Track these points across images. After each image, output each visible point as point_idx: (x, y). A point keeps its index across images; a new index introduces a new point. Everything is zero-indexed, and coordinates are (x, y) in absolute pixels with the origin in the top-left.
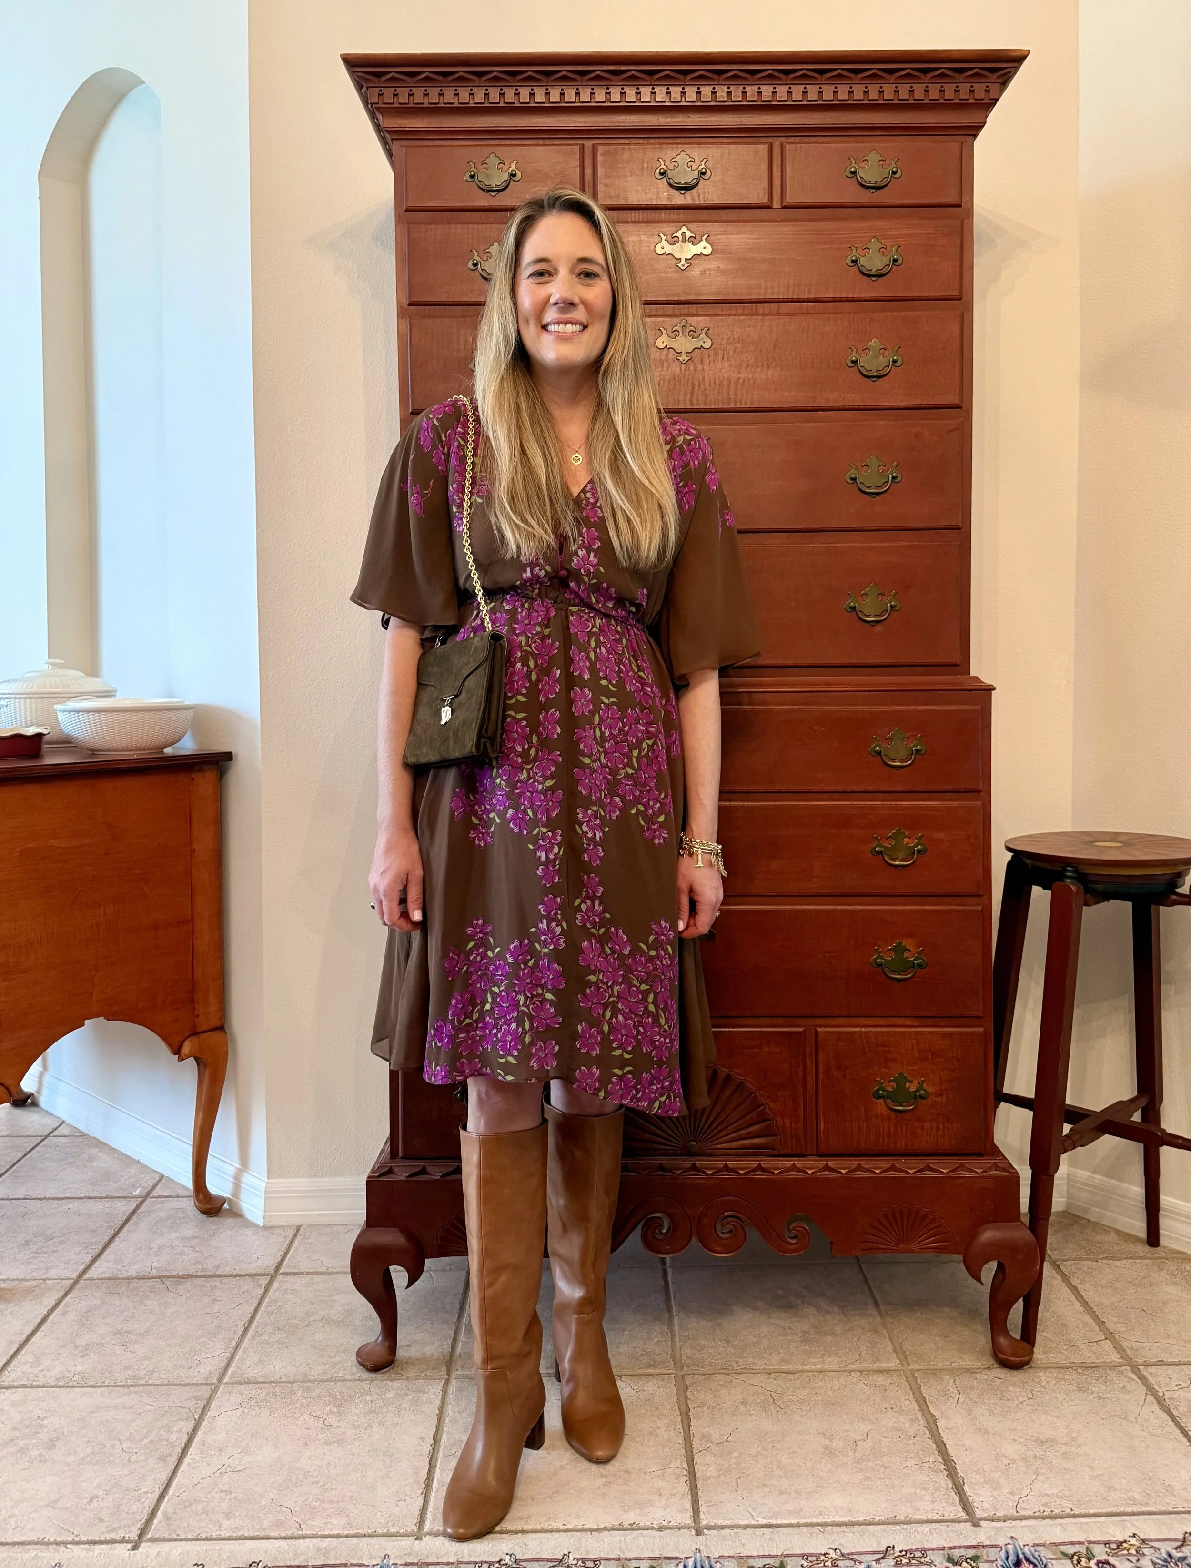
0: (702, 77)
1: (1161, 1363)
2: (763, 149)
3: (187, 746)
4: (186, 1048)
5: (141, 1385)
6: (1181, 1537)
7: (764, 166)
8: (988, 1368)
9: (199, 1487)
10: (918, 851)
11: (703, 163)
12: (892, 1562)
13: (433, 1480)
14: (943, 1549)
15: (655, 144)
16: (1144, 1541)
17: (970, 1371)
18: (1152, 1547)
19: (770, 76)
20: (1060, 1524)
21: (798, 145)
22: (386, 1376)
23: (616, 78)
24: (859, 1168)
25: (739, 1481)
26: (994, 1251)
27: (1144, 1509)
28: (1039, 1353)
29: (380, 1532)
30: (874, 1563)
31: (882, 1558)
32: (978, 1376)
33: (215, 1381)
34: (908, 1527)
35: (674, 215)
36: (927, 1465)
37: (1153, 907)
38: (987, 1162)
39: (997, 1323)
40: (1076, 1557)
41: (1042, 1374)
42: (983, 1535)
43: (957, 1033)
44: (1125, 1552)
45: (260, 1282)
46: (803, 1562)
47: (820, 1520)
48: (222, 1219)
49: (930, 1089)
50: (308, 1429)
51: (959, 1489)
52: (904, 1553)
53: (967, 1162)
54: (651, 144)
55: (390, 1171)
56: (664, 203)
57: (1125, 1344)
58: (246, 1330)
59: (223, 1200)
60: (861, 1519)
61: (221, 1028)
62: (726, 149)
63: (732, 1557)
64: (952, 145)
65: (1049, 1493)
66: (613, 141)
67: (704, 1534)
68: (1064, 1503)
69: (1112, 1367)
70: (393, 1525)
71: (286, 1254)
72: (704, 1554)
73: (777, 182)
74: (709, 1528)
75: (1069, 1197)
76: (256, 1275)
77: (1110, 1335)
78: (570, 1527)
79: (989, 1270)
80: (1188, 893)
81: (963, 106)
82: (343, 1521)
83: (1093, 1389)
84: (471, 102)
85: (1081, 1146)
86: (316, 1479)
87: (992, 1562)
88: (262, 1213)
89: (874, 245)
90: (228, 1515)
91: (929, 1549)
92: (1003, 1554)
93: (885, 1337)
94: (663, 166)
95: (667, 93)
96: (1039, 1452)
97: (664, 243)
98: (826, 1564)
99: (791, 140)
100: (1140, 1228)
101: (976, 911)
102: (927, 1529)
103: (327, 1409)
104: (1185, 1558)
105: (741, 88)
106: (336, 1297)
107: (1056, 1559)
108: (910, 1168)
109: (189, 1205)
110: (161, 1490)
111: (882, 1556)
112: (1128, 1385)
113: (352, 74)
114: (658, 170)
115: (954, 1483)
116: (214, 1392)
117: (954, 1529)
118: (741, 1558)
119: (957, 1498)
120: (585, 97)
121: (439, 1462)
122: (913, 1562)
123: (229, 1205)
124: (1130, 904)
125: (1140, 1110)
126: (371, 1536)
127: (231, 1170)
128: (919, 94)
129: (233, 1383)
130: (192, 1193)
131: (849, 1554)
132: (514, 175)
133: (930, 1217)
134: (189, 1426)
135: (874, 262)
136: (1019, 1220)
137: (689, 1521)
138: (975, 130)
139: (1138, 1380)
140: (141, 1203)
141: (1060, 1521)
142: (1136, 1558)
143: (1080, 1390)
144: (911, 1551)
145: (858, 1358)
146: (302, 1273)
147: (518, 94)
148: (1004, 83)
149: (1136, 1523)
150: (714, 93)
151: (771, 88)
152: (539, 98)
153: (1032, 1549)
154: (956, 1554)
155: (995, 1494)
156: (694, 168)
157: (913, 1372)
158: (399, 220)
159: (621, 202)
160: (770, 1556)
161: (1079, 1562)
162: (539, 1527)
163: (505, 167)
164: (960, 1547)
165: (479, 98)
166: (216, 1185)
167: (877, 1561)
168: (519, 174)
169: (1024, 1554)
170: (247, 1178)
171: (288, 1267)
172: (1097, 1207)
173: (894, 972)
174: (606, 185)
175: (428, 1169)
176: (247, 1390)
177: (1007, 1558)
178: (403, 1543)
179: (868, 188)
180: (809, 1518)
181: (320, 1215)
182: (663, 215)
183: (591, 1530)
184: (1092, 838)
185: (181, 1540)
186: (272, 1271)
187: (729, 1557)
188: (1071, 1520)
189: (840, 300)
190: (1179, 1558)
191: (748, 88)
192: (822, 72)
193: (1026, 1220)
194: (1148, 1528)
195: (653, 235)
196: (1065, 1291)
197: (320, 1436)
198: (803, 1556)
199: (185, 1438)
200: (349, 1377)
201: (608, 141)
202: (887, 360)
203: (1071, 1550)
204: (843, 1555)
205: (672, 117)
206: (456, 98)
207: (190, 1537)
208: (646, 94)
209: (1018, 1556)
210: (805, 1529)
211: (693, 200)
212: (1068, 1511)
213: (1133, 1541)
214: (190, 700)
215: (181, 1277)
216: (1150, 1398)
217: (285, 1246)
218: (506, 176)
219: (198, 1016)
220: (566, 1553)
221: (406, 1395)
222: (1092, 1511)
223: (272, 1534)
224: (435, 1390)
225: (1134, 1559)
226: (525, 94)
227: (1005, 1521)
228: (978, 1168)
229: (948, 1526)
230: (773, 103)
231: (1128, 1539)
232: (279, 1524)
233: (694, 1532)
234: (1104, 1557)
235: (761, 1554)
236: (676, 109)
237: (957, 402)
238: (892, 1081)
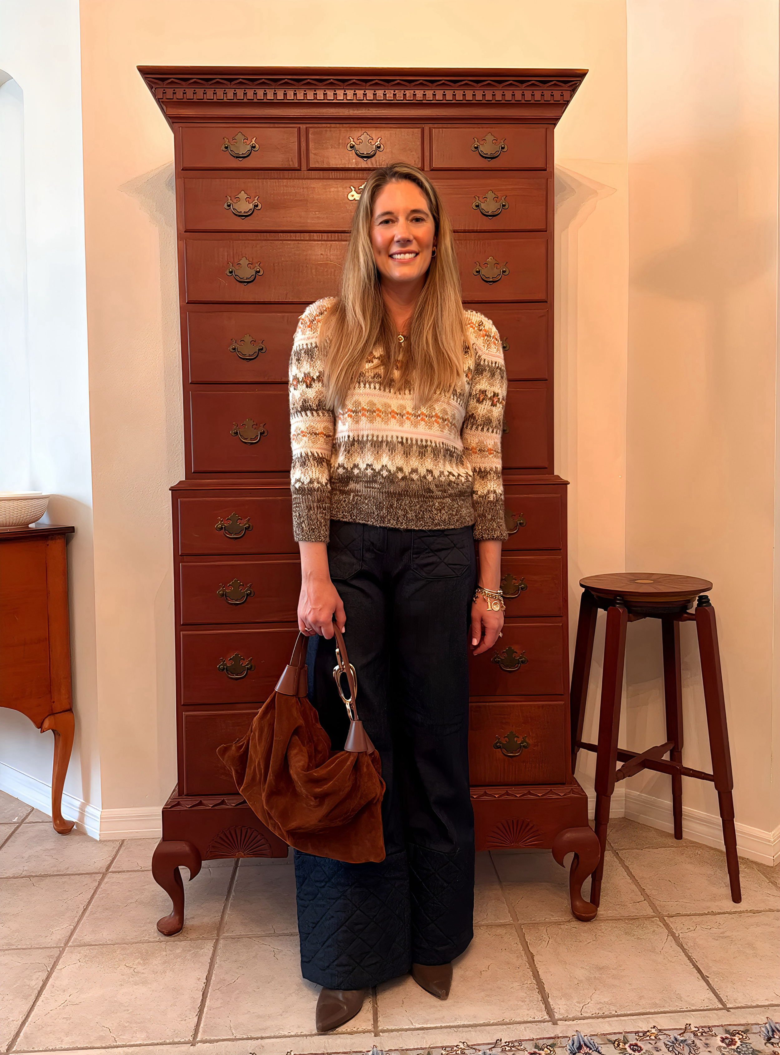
0: (376, 84)
1: (678, 915)
2: (418, 131)
3: (45, 522)
4: (46, 724)
5: (13, 949)
6: (684, 1027)
7: (419, 143)
8: (569, 921)
9: (48, 1016)
10: (522, 588)
11: (379, 140)
12: (500, 1050)
13: (204, 1007)
14: (533, 1040)
15: (347, 127)
16: (660, 1030)
17: (558, 924)
18: (665, 1034)
19: (421, 84)
20: (608, 1022)
21: (440, 129)
22: (176, 938)
23: (321, 84)
24: (486, 794)
25: (404, 1000)
26: (572, 846)
27: (662, 1010)
28: (601, 911)
29: (168, 1041)
30: (488, 1051)
31: (493, 1047)
32: (562, 926)
33: (63, 945)
34: (511, 1026)
35: (360, 174)
36: (526, 986)
37: (675, 622)
38: (567, 788)
39: (575, 892)
40: (617, 1043)
41: (602, 924)
42: (558, 1030)
43: (547, 705)
44: (648, 1038)
45: (96, 878)
46: (443, 1052)
47: (456, 1024)
48: (72, 836)
49: (530, 742)
50: (123, 975)
51: (545, 1000)
52: (507, 1044)
53: (555, 789)
54: (345, 127)
55: (178, 804)
56: (353, 166)
57: (657, 903)
58: (85, 910)
59: (73, 823)
60: (482, 1022)
61: (70, 709)
62: (393, 131)
63: (397, 1050)
64: (540, 130)
65: (602, 1001)
66: (320, 125)
67: (379, 1035)
68: (613, 1008)
69: (648, 918)
70: (176, 1037)
71: (114, 859)
72: (379, 1049)
73: (427, 154)
74: (383, 1031)
75: (626, 808)
76: (93, 873)
77: (647, 897)
78: (292, 1034)
79: (569, 858)
80: (694, 613)
81: (547, 105)
82: (144, 1035)
83: (635, 933)
84: (225, 98)
85: (629, 776)
86: (127, 1008)
87: (563, 1047)
88: (99, 832)
89: (490, 195)
90: (67, 1035)
91: (524, 1040)
92: (570, 1042)
93: (504, 903)
94: (352, 142)
95: (354, 94)
96: (597, 975)
97: (354, 193)
98: (457, 1052)
99: (436, 125)
100: (669, 827)
101: (559, 626)
102: (523, 1028)
103: (137, 961)
104: (685, 1040)
105: (403, 91)
106: (146, 887)
107: (604, 1044)
108: (518, 793)
109: (50, 827)
110: (23, 1018)
111: (493, 1046)
112: (656, 929)
113: (145, 79)
114: (349, 144)
115: (542, 997)
116: (61, 953)
117: (540, 1027)
118: (403, 1050)
119: (543, 1006)
120: (300, 96)
121: (209, 994)
122: (513, 1049)
123: (76, 827)
124: (661, 620)
125: (669, 752)
126: (161, 1044)
127: (78, 804)
128: (518, 96)
129: (75, 946)
130: (51, 820)
131: (472, 1045)
132: (254, 147)
133: (531, 825)
134: (45, 975)
135: (490, 206)
136: (588, 825)
137: (370, 1028)
138: (555, 121)
139: (663, 926)
140: (18, 827)
141: (608, 1019)
142: (654, 1042)
143: (626, 933)
144: (512, 1042)
145: (486, 917)
146: (124, 872)
147: (256, 94)
148: (573, 90)
149: (656, 1019)
150: (385, 95)
151: (422, 92)
152: (270, 96)
153: (589, 1038)
154: (541, 1043)
155: (568, 1004)
156: (372, 143)
157: (521, 925)
158: (178, 176)
159: (325, 166)
160: (422, 1049)
161: (618, 1045)
162: (273, 1035)
163: (248, 142)
164: (543, 1038)
165: (230, 95)
166: (68, 814)
167: (490, 1049)
168: (257, 146)
169: (584, 1041)
170: (89, 809)
171: (114, 867)
172: (643, 814)
173: (507, 667)
174: (315, 154)
175: (204, 802)
176: (85, 951)
177: (573, 1045)
178: (183, 1048)
179: (486, 158)
180: (448, 1023)
181: (137, 832)
182: (353, 174)
183: (306, 1036)
184: (634, 577)
185: (36, 1051)
186: (104, 871)
187: (395, 1050)
188: (616, 1018)
189: (469, 231)
190: (682, 1040)
191: (407, 92)
192: (455, 82)
193: (592, 825)
194: (663, 1022)
195: (346, 187)
196: (621, 870)
197: (131, 979)
198: (442, 1047)
199: (41, 983)
200: (151, 940)
201: (316, 125)
202: (498, 271)
203: (613, 1038)
204: (468, 1046)
205: (358, 110)
206: (215, 95)
207: (41, 1049)
208: (340, 94)
209: (580, 1043)
210: (445, 1030)
211: (372, 164)
212: (614, 1013)
213: (653, 1031)
214: (45, 492)
215: (42, 876)
216: (670, 938)
217: (114, 853)
218: (249, 148)
219: (54, 702)
220: (290, 1051)
221: (190, 951)
222: (629, 1012)
223: (96, 1046)
224: (208, 948)
225: (653, 1042)
226: (260, 93)
227: (573, 1021)
228: (561, 792)
229: (536, 1025)
230: (424, 102)
231: (650, 1029)
232: (101, 1038)
233: (373, 1034)
234: (634, 1042)
235: (416, 1047)
236: (360, 105)
237: (544, 298)
238: (506, 737)
